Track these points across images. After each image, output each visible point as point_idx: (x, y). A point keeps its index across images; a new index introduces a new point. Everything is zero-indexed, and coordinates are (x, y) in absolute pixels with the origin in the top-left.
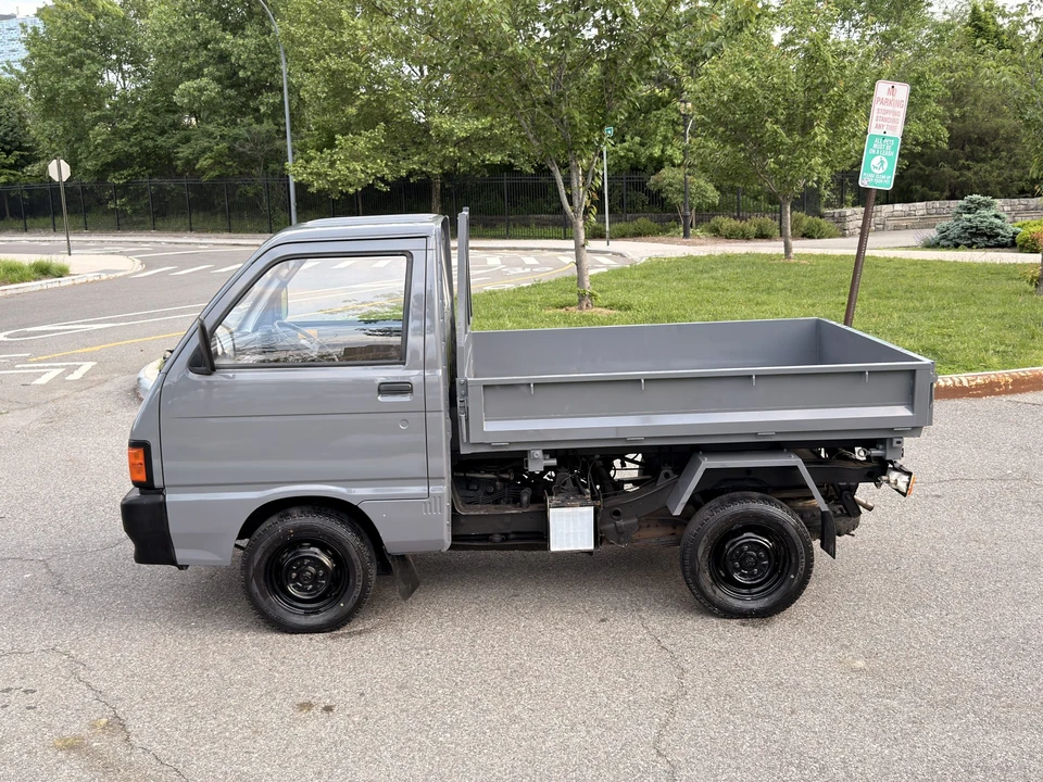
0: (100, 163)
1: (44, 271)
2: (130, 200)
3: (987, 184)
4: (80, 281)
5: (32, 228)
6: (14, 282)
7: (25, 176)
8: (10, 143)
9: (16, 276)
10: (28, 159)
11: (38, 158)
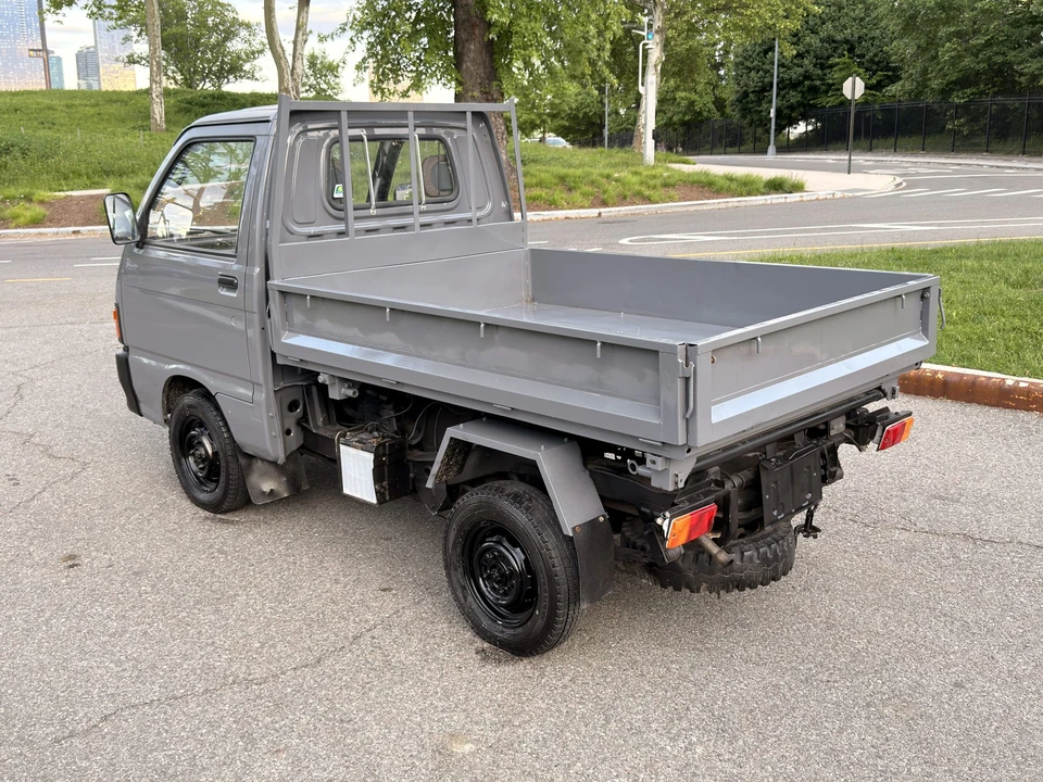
0: (945, 82)
1: (776, 186)
2: (967, 122)
4: (809, 198)
5: (877, 147)
6: (741, 195)
7: (884, 96)
8: (878, 63)
9: (744, 190)
10: (894, 79)
11: (901, 79)
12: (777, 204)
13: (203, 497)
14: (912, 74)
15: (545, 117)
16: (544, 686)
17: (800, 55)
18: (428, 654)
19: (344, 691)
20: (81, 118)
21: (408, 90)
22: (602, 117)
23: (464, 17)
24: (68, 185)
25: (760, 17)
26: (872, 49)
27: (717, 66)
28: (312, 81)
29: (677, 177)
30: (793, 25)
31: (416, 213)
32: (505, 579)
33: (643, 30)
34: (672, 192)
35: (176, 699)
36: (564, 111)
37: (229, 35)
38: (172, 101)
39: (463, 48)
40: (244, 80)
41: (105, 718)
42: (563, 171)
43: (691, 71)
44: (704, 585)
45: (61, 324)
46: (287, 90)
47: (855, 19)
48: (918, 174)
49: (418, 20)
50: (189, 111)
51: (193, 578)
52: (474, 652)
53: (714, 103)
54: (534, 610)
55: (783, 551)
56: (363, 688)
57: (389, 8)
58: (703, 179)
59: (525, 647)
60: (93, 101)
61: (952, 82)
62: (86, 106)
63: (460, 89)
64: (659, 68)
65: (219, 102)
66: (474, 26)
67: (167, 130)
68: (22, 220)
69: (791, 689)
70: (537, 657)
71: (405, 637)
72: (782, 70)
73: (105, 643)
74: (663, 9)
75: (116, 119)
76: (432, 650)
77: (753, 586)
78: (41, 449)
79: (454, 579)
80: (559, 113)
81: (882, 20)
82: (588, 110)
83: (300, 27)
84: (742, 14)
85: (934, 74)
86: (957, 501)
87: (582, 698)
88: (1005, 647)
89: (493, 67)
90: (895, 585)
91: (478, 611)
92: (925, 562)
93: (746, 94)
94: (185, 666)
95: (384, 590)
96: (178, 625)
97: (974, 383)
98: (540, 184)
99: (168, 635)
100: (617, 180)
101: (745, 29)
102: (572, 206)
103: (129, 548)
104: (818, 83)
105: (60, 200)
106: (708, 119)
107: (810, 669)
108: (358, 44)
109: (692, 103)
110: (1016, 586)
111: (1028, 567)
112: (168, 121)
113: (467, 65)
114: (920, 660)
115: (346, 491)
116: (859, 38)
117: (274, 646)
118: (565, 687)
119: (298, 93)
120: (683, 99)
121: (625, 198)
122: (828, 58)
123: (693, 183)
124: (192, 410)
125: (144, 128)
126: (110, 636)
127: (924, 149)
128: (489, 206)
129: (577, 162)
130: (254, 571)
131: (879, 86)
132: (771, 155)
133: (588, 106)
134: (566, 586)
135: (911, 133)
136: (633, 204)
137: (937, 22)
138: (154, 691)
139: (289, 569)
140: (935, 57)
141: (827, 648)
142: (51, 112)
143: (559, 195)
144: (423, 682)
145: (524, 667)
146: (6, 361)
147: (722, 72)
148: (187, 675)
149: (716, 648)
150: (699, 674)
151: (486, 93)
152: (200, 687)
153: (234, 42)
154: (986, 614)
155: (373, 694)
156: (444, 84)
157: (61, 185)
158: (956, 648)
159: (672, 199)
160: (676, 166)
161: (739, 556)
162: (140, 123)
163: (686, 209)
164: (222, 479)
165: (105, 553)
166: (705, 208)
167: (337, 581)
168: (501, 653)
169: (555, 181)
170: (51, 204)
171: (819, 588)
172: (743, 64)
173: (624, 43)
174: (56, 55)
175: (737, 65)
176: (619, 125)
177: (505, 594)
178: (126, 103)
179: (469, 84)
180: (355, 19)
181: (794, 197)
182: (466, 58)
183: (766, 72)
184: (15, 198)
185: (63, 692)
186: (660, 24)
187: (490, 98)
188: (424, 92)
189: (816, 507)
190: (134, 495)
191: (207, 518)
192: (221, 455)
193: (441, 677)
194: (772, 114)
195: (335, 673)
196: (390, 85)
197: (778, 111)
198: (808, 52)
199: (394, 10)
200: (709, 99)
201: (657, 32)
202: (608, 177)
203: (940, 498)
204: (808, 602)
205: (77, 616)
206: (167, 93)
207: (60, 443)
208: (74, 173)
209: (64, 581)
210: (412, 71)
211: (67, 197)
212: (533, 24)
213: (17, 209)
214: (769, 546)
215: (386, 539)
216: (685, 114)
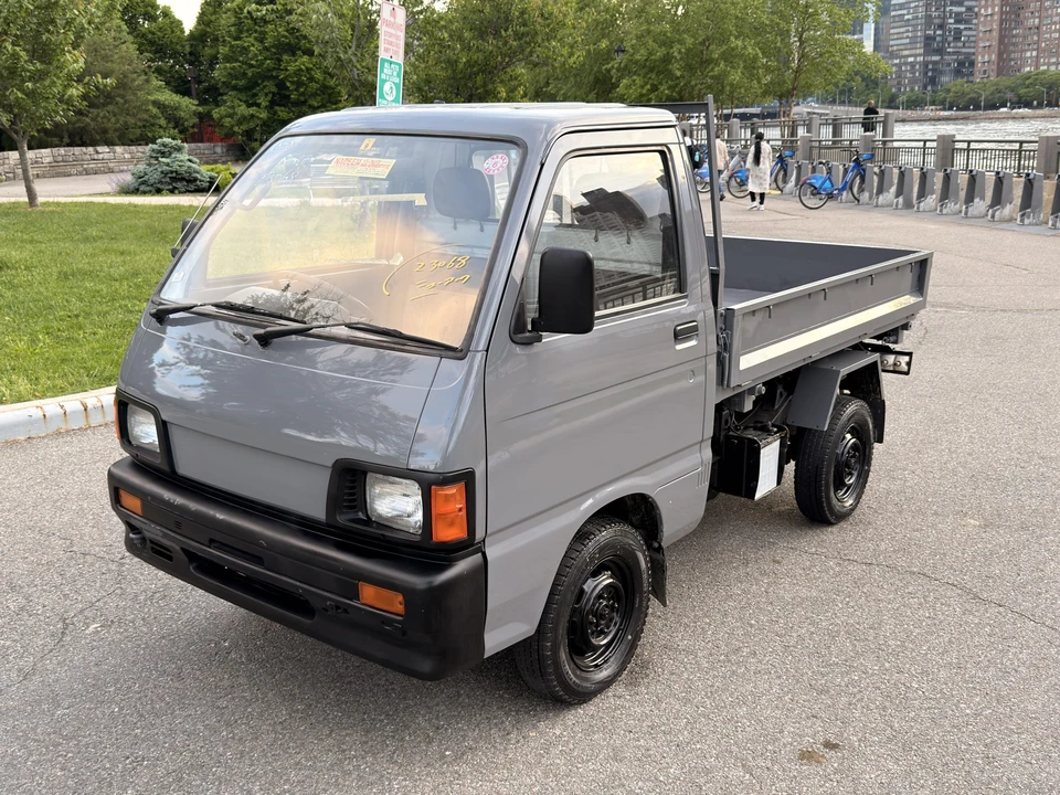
3: (105, 131)
95: (777, 562)
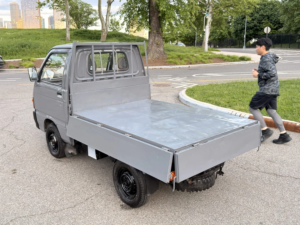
0: (296, 28)
1: (242, 59)
4: (252, 63)
5: (276, 47)
6: (232, 61)
7: (278, 32)
8: (276, 22)
9: (233, 60)
10: (281, 27)
11: (283, 27)
12: (242, 64)
13: (54, 153)
14: (286, 26)
15: (178, 37)
16: (137, 218)
17: (253, 20)
18: (106, 206)
19: (80, 216)
20: (47, 37)
21: (136, 31)
22: (195, 37)
23: (152, 10)
24: (41, 56)
25: (241, 9)
26: (275, 18)
27: (229, 23)
28: (112, 27)
29: (213, 56)
30: (250, 11)
31: (115, 74)
32: (128, 185)
33: (205, 13)
34: (211, 60)
35: (32, 216)
36: (183, 35)
37: (90, 13)
38: (72, 32)
39: (151, 18)
40: (94, 26)
41: (11, 221)
42: (180, 54)
43: (220, 24)
44: (186, 189)
45: (30, 98)
46: (104, 29)
47: (270, 9)
48: (287, 55)
49: (139, 10)
50: (77, 35)
51: (46, 178)
52: (119, 205)
53: (228, 33)
54: (136, 195)
55: (210, 180)
56: (85, 215)
57: (131, 7)
58: (221, 56)
59: (134, 205)
60: (51, 32)
61: (298, 28)
62: (49, 33)
63: (150, 30)
64: (211, 23)
65: (85, 32)
66: (155, 12)
67: (71, 40)
68: (27, 66)
69: (210, 222)
70: (137, 208)
71: (101, 200)
72: (248, 24)
73: (17, 197)
74: (212, 6)
75: (57, 37)
76: (108, 204)
77: (200, 190)
78: (15, 136)
79: (115, 183)
80: (182, 36)
81: (278, 9)
82: (191, 35)
83: (108, 11)
84: (235, 8)
85: (293, 25)
86: (275, 162)
87: (147, 222)
88: (278, 211)
89: (160, 24)
90: (249, 189)
91: (121, 193)
92: (260, 182)
93: (237, 31)
94: (37, 206)
95: (98, 184)
96: (38, 193)
97: (287, 124)
98: (172, 58)
99: (35, 196)
100: (195, 57)
101: (236, 12)
102: (181, 64)
103: (31, 168)
104: (258, 28)
105: (38, 60)
106: (226, 38)
107: (217, 216)
108: (122, 18)
109: (221, 33)
110: (286, 191)
111: (291, 185)
112: (71, 38)
113: (152, 23)
114: (251, 214)
115: (89, 155)
116: (271, 14)
117: (63, 201)
118: (143, 218)
119: (107, 30)
120: (219, 32)
121: (197, 62)
122: (262, 20)
123: (218, 58)
124: (51, 129)
125: (64, 40)
126: (19, 195)
127: (290, 48)
128: (138, 72)
129: (185, 51)
130: (63, 177)
131: (277, 29)
132: (244, 49)
133: (191, 34)
134: (144, 188)
135: (286, 43)
136: (199, 64)
137: (294, 10)
138: (27, 213)
139: (73, 177)
140: (294, 21)
141: (224, 209)
142: (39, 35)
143: (177, 61)
144: (103, 214)
145: (133, 211)
146: (12, 109)
147: (230, 24)
148: (37, 208)
149: (190, 208)
150: (184, 216)
151: (158, 31)
152: (40, 212)
153: (91, 15)
154: (275, 200)
155: (87, 217)
156: (146, 29)
157: (39, 56)
158: (263, 211)
159: (211, 63)
160: (214, 52)
161: (196, 182)
162: (63, 38)
163: (215, 65)
164: (59, 149)
165: (24, 169)
166: (220, 65)
167: (86, 181)
168: (127, 206)
169: (177, 57)
170: (35, 62)
171: (226, 189)
172: (236, 22)
173: (201, 16)
174: (43, 18)
175: (234, 22)
176: (200, 39)
177: (128, 189)
178: (59, 32)
179: (153, 29)
180: (121, 10)
181: (248, 62)
182: (152, 21)
183: (243, 24)
184: (26, 60)
185: (2, 212)
186: (211, 11)
187: (159, 33)
188: (140, 31)
189: (223, 166)
190: (36, 151)
191: (54, 160)
192: (58, 142)
193: (108, 213)
194: (245, 37)
195: (78, 210)
196: (131, 29)
197: (246, 36)
198: (255, 19)
199: (132, 8)
200: (227, 32)
201: (210, 13)
202: (193, 56)
203: (270, 161)
204: (222, 194)
205: (12, 189)
206: (71, 30)
207: (20, 135)
208: (43, 53)
209: (11, 177)
210: (137, 25)
211: (40, 60)
212: (171, 12)
213: (26, 63)
214: (206, 179)
215: (103, 168)
216: (219, 36)
